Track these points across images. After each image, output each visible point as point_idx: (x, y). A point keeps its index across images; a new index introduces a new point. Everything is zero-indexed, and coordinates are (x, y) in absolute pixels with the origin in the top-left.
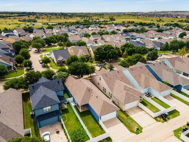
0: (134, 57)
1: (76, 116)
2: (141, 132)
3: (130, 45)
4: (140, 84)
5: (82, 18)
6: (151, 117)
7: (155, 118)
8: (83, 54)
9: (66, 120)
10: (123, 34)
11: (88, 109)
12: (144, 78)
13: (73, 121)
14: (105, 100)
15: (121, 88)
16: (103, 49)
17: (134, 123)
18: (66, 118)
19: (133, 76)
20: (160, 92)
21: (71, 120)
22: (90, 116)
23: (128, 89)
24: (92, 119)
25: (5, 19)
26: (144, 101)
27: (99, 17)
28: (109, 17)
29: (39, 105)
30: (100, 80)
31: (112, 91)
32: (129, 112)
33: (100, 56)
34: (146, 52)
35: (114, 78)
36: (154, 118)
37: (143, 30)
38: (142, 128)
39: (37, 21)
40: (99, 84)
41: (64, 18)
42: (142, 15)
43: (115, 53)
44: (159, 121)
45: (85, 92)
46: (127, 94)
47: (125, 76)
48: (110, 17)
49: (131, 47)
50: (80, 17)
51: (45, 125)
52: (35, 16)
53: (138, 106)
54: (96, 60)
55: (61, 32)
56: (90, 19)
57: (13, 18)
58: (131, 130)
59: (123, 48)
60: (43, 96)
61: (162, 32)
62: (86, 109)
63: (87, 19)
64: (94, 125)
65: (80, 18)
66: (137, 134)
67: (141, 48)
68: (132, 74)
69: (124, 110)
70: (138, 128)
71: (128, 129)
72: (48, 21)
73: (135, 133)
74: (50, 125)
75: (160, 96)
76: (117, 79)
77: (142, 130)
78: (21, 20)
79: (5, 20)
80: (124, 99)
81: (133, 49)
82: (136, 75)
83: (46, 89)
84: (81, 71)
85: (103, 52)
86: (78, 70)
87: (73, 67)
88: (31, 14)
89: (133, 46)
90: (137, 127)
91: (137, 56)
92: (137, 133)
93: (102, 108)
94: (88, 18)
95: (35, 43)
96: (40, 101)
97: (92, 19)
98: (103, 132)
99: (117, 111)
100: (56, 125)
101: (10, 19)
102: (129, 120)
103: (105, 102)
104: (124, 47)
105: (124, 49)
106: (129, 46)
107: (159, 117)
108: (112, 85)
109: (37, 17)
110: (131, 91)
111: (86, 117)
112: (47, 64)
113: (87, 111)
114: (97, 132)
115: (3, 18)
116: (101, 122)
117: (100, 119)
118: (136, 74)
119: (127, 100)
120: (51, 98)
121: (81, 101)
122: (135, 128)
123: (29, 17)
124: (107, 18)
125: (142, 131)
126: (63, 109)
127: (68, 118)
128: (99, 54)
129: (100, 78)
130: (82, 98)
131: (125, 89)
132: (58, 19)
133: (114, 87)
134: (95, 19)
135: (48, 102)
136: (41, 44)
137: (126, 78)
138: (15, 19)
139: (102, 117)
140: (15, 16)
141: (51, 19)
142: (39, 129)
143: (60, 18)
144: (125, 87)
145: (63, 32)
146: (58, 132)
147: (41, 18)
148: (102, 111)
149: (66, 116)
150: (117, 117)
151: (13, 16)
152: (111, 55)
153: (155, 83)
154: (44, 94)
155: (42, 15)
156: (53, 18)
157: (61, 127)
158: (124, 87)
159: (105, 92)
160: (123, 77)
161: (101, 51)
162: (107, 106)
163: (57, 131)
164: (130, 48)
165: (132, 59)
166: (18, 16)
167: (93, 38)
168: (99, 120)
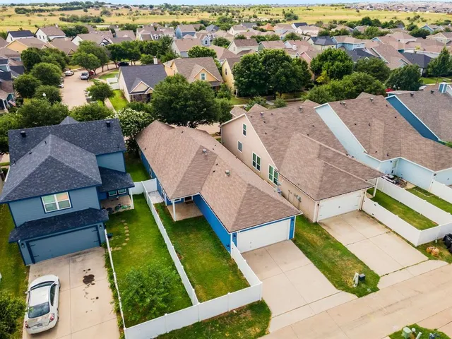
0: (349, 81)
1: (159, 231)
2: (375, 289)
3: (339, 54)
4: (370, 147)
5: (215, 15)
6: (409, 242)
7: (423, 248)
8: (203, 78)
9: (126, 242)
10: (319, 39)
11: (201, 214)
12: (381, 131)
13: (147, 247)
14: (253, 184)
15: (308, 152)
16: (258, 62)
17: (349, 260)
18: (127, 237)
19: (346, 123)
20: (436, 169)
21: (141, 244)
22: (205, 233)
23: (330, 155)
24: (209, 244)
25: (28, 15)
26: (381, 196)
27: (258, 11)
28: (284, 12)
29: (28, 187)
30: (244, 133)
31: (280, 164)
32: (333, 225)
33: (252, 82)
34: (382, 75)
35: (286, 127)
36: (418, 248)
37: (371, 33)
38: (377, 278)
39: (103, 21)
40: (240, 145)
41: (171, 14)
42: (369, 7)
43: (294, 74)
44: (436, 257)
45: (193, 160)
46: (327, 169)
47: (322, 123)
48: (286, 12)
49: (341, 61)
50: (209, 12)
51: (53, 256)
52: (101, 10)
53: (361, 210)
54: (239, 95)
55: (155, 35)
56: (235, 16)
57: (49, 13)
58: (337, 282)
59: (317, 63)
60: (46, 160)
61: (425, 38)
62: (193, 213)
63: (228, 17)
64: (212, 261)
65: (210, 14)
66: (360, 296)
67: (370, 64)
68: (343, 118)
69: (314, 221)
70: (362, 275)
71: (328, 279)
72: (131, 20)
73: (353, 291)
74: (70, 256)
75: (435, 182)
76: (297, 130)
77: (376, 283)
78: (66, 17)
79: (29, 18)
80: (317, 184)
81: (347, 67)
82: (355, 122)
83: (65, 144)
84: (186, 106)
85: (260, 69)
86: (177, 104)
87: (165, 94)
88: (92, 7)
89: (346, 59)
90: (360, 272)
91: (359, 79)
92: (360, 293)
93: (241, 206)
94: (230, 14)
95: (79, 54)
96: (32, 176)
97: (240, 17)
98: (240, 283)
99: (293, 220)
100: (89, 256)
101: (39, 16)
102: (330, 252)
103: (253, 187)
104: (320, 60)
105: (321, 66)
106: (334, 58)
107: (433, 243)
108: (278, 147)
109: (105, 13)
110: (339, 163)
111: (191, 236)
112: (103, 100)
113: (195, 218)
114: (221, 284)
115: (24, 13)
116: (235, 253)
117: (232, 243)
118: (355, 119)
119: (328, 186)
120: (71, 169)
121: (176, 185)
122: (352, 275)
123: (86, 11)
124: (278, 15)
125: (378, 286)
126: (121, 210)
127: (132, 237)
128: (250, 75)
129: (244, 126)
130: (180, 177)
131: (319, 157)
132: (156, 15)
133: (285, 151)
134: (248, 17)
135: (60, 180)
136: (96, 58)
137: (327, 127)
138: (51, 15)
139: (239, 235)
140: (53, 10)
141: (139, 16)
142: (29, 267)
143: (161, 14)
144: (320, 150)
145: (160, 35)
146: (89, 279)
147: (114, 15)
148: (242, 215)
149: (127, 231)
150: (291, 238)
151: (48, 11)
152: (284, 78)
153: (419, 144)
154: (49, 155)
155: (117, 9)
156: (144, 15)
157: (103, 263)
158: (317, 151)
159: (258, 168)
160: (316, 124)
161: (254, 67)
162: (258, 201)
163: (87, 275)
164: (337, 63)
165: (342, 87)
166: (59, 10)
167: (236, 48)
168: (229, 246)
